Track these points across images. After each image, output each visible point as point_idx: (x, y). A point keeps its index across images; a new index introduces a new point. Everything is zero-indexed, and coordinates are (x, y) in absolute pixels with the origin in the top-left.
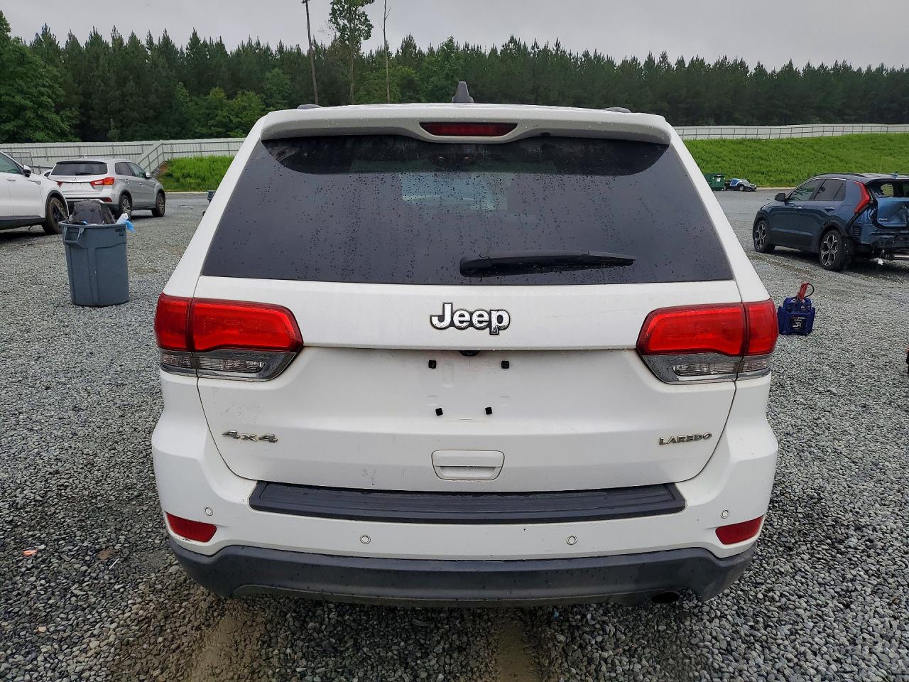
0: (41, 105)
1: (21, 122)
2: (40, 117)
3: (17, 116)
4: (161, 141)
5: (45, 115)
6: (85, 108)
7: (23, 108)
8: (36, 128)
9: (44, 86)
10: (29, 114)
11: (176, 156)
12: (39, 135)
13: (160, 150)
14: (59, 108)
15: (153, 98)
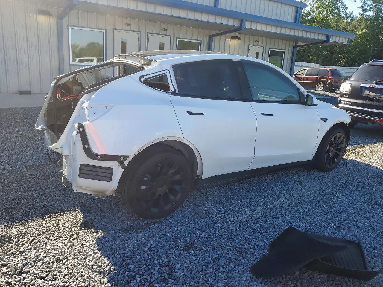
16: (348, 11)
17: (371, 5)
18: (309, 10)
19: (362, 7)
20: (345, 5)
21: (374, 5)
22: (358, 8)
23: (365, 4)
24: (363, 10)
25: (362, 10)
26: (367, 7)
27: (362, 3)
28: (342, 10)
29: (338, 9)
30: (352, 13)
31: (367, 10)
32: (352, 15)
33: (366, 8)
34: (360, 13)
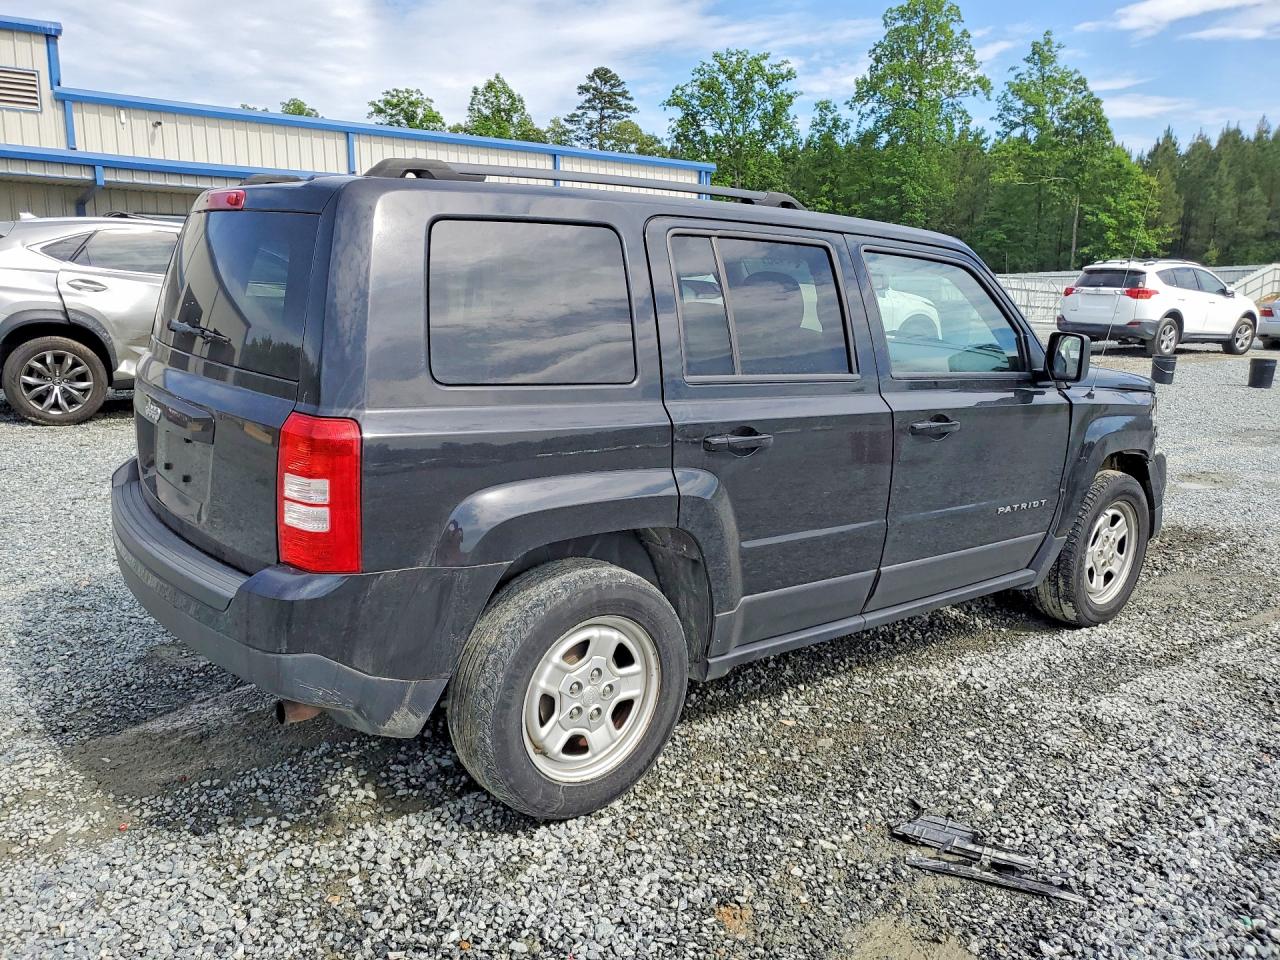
0: (1131, 224)
2: (1123, 238)
3: (1097, 239)
4: (1275, 265)
6: (1186, 223)
7: (1106, 228)
10: (1111, 235)
13: (1269, 278)
14: (1151, 224)
16: (972, 127)
17: (1025, 111)
18: (872, 126)
19: (999, 116)
20: (964, 112)
21: (1030, 109)
22: (992, 119)
24: (1005, 124)
25: (1001, 123)
26: (1014, 116)
27: (1001, 108)
28: (957, 126)
29: (948, 121)
30: (983, 131)
31: (1017, 125)
32: (983, 137)
33: (1011, 118)
34: (998, 133)
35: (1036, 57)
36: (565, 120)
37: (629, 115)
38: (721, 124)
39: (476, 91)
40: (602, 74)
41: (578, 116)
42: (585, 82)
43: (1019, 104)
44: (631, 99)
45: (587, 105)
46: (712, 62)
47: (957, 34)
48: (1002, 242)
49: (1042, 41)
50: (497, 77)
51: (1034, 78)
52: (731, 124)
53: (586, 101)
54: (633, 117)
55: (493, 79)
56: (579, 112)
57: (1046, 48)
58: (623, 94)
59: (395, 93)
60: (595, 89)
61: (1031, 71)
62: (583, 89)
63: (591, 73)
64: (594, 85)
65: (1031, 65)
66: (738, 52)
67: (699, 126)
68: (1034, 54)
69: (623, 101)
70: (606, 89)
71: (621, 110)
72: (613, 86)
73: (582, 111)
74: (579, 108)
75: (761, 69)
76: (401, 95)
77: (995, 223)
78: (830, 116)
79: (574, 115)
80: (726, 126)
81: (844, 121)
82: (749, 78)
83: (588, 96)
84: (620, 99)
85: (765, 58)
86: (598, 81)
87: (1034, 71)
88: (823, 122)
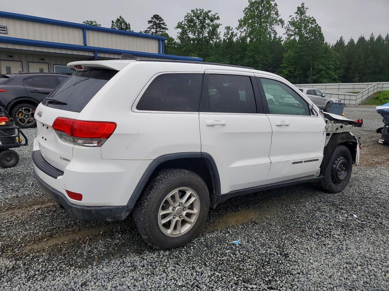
0: (329, 69)
1: (319, 75)
2: (327, 73)
3: (319, 73)
4: (378, 83)
5: (329, 72)
6: (347, 69)
7: (322, 70)
8: (325, 78)
9: (332, 61)
10: (323, 72)
11: (384, 89)
12: (325, 80)
13: (376, 87)
14: (336, 70)
15: (380, 63)
16: (277, 36)
17: (295, 31)
18: (244, 35)
19: (286, 32)
20: (275, 31)
21: (297, 30)
22: (284, 34)
23: (288, 30)
24: (288, 35)
26: (291, 32)
27: (286, 30)
28: (272, 35)
29: (269, 33)
30: (281, 38)
31: (292, 35)
32: (281, 40)
34: (286, 38)
35: (299, 12)
36: (144, 32)
37: (165, 31)
38: (195, 34)
39: (113, 22)
40: (156, 17)
41: (148, 31)
42: (150, 19)
43: (293, 29)
44: (166, 25)
45: (151, 27)
46: (191, 13)
47: (273, 5)
48: (287, 74)
49: (301, 6)
50: (120, 17)
51: (298, 19)
52: (198, 34)
53: (151, 26)
54: (167, 32)
55: (119, 18)
56: (149, 30)
57: (302, 9)
58: (163, 24)
59: (87, 22)
60: (154, 22)
61: (297, 17)
62: (150, 22)
63: (152, 16)
64: (153, 20)
65: (297, 15)
66: (200, 9)
67: (187, 35)
68: (298, 11)
69: (163, 26)
70: (157, 22)
71: (163, 29)
72: (160, 21)
73: (149, 29)
74: (148, 28)
75: (208, 16)
76: (89, 23)
77: (285, 68)
78: (230, 32)
79: (147, 31)
80: (196, 34)
81: (235, 33)
82: (204, 18)
83: (152, 24)
84: (163, 25)
85: (209, 12)
86: (155, 19)
87: (298, 17)
88: (228, 33)
